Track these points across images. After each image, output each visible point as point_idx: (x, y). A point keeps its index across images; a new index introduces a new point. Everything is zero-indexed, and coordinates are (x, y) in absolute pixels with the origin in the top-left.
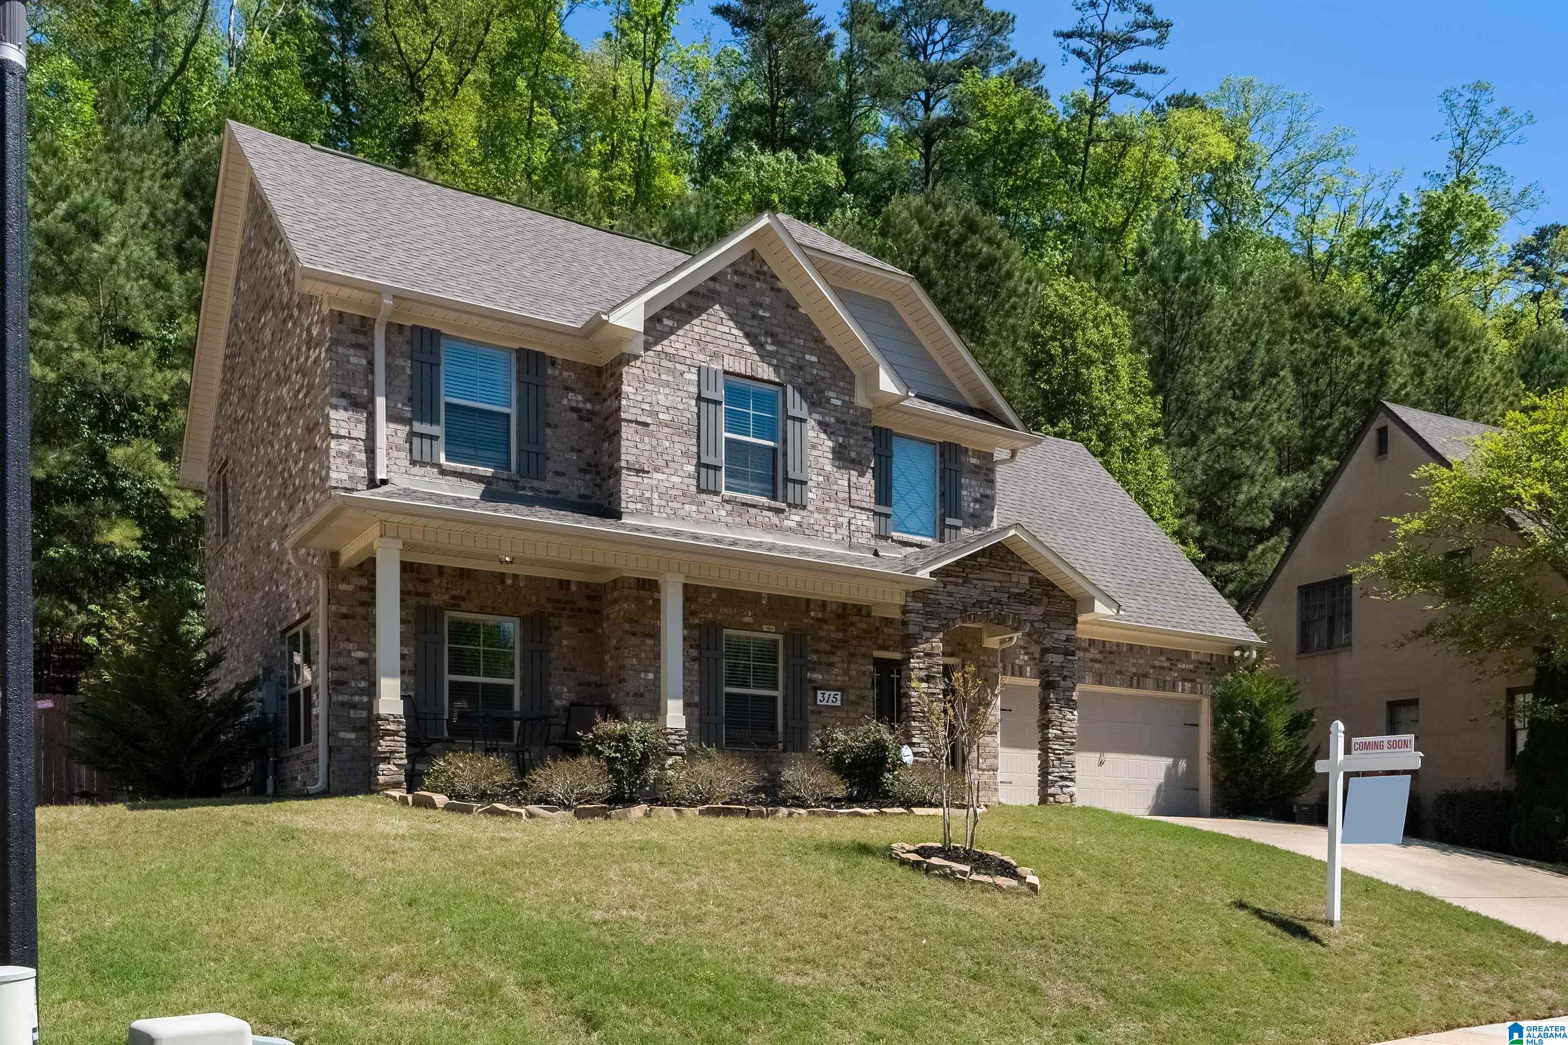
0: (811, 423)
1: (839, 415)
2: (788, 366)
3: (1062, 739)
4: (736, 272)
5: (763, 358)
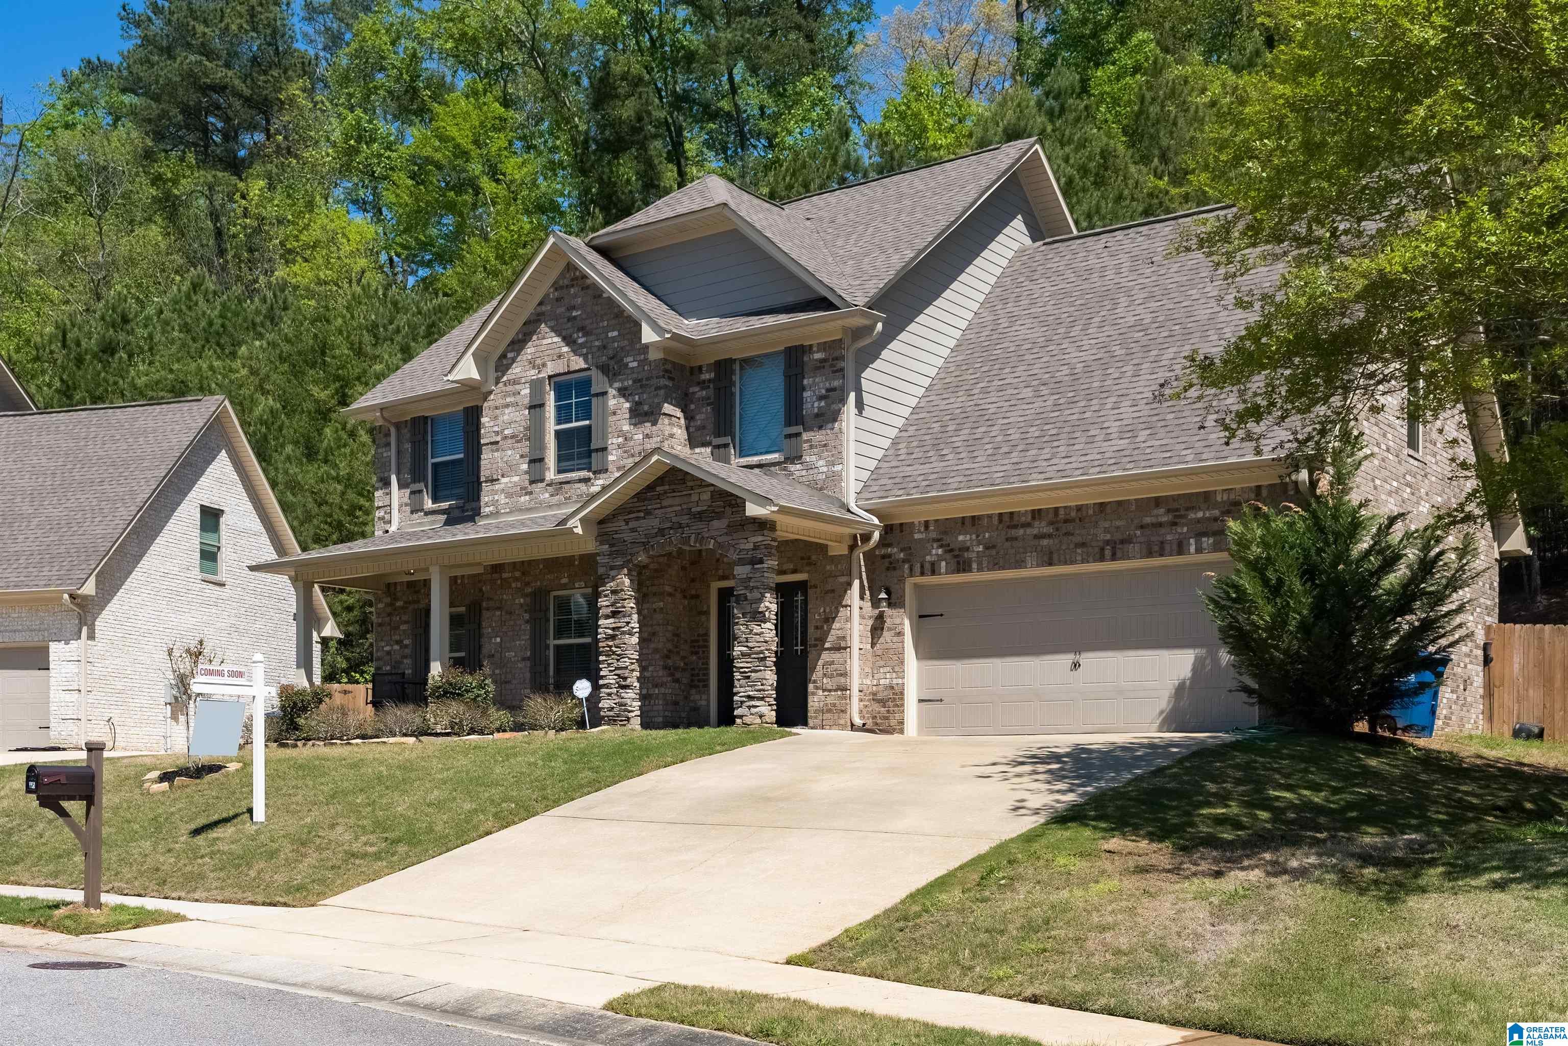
0: (612, 392)
1: (635, 376)
2: (594, 350)
3: (749, 655)
4: (556, 289)
5: (575, 352)
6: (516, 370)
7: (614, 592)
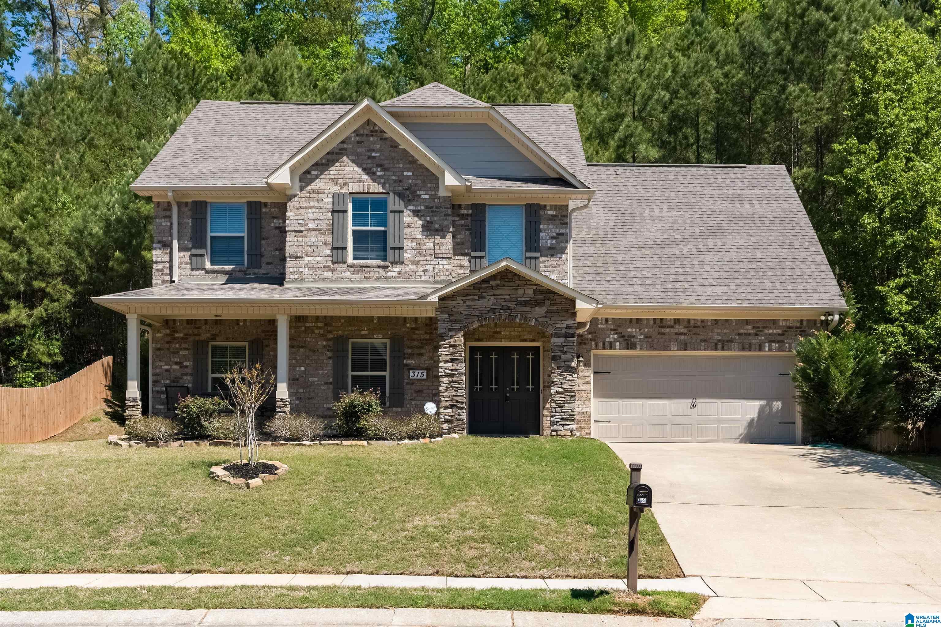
0: (407, 212)
1: (426, 204)
2: (391, 182)
4: (357, 135)
5: (374, 181)
6: (319, 184)
7: (451, 346)
